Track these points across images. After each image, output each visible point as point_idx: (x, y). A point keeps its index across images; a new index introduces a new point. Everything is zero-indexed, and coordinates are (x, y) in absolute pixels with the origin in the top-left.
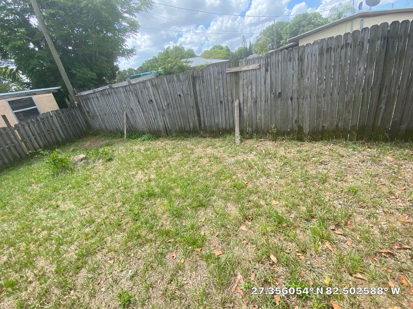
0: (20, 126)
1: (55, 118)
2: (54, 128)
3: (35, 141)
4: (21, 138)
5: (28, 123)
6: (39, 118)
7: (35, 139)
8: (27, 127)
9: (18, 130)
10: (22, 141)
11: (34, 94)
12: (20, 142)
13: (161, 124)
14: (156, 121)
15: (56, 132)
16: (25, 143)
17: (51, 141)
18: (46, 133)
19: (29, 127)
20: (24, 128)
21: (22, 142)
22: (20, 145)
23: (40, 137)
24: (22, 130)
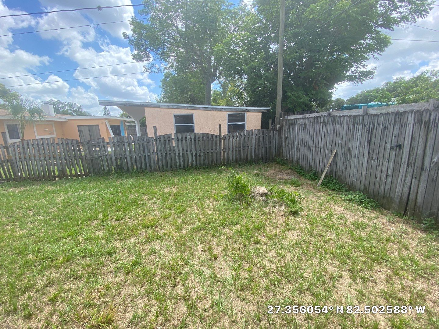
0: (227, 137)
1: (254, 137)
2: (249, 146)
3: (231, 152)
4: (224, 147)
5: (233, 136)
6: (242, 134)
7: (232, 151)
8: (231, 140)
9: (224, 140)
10: (223, 149)
11: (248, 111)
12: (221, 150)
13: (398, 189)
14: (389, 180)
15: (249, 150)
16: (224, 152)
17: (242, 157)
18: (242, 148)
19: (233, 139)
20: (229, 139)
21: (222, 151)
22: (220, 153)
23: (236, 150)
24: (227, 141)
